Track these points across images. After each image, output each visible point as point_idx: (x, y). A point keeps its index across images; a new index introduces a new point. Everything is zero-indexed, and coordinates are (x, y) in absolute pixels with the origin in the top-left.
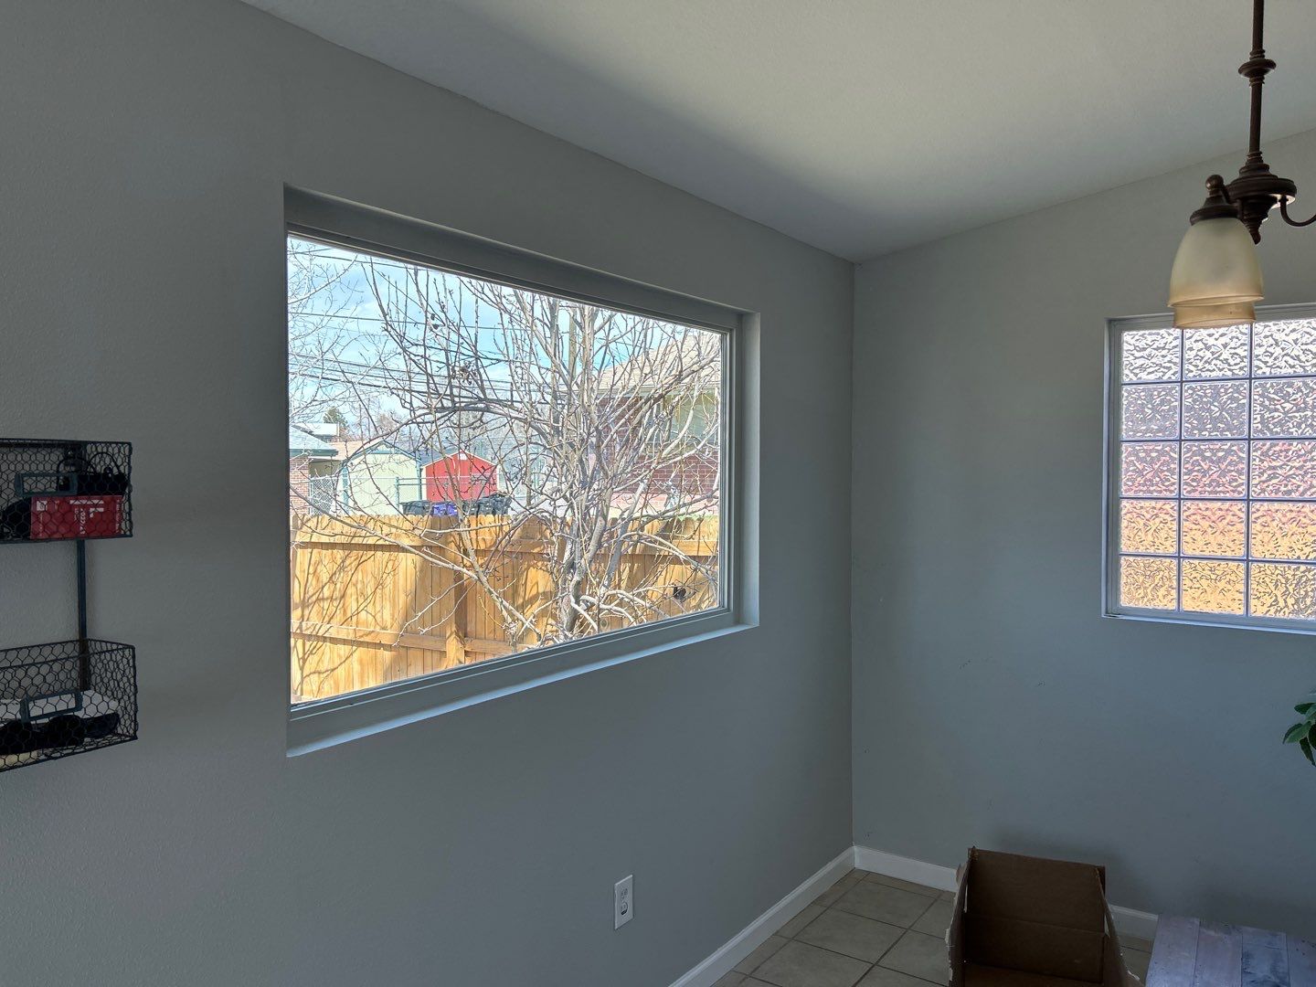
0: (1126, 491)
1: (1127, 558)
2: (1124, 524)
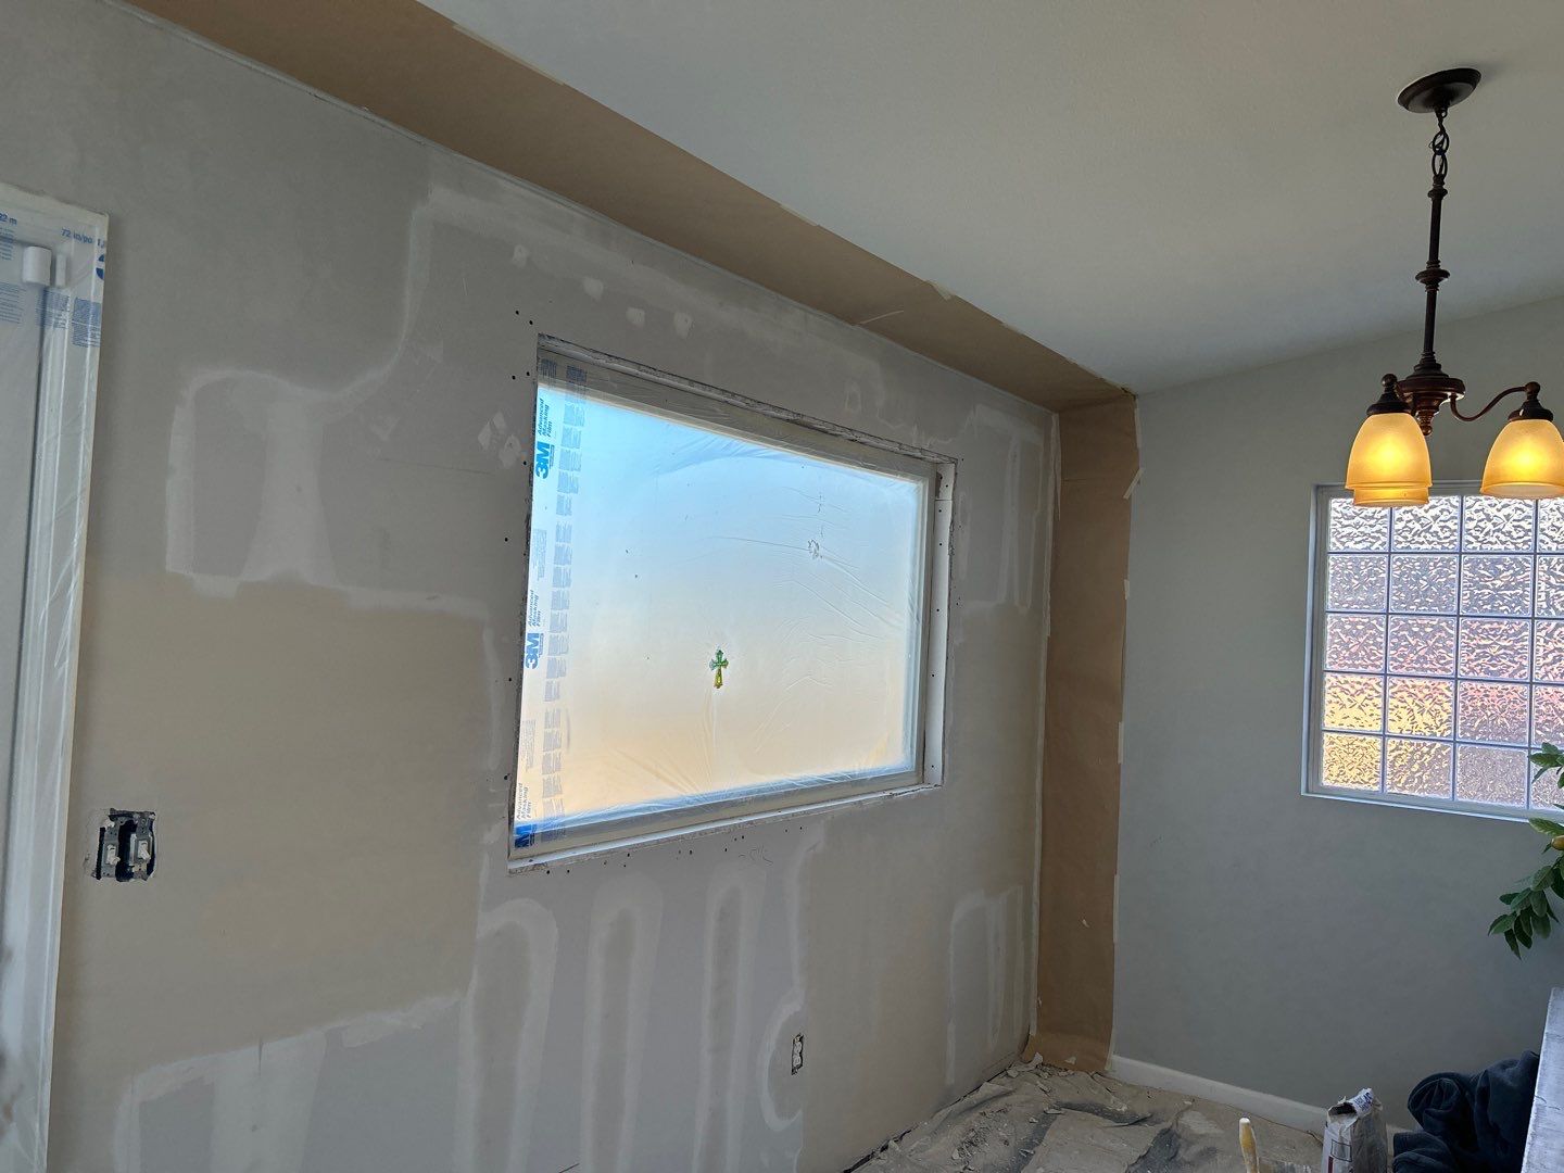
0: (1330, 664)
1: (1329, 734)
2: (1328, 698)
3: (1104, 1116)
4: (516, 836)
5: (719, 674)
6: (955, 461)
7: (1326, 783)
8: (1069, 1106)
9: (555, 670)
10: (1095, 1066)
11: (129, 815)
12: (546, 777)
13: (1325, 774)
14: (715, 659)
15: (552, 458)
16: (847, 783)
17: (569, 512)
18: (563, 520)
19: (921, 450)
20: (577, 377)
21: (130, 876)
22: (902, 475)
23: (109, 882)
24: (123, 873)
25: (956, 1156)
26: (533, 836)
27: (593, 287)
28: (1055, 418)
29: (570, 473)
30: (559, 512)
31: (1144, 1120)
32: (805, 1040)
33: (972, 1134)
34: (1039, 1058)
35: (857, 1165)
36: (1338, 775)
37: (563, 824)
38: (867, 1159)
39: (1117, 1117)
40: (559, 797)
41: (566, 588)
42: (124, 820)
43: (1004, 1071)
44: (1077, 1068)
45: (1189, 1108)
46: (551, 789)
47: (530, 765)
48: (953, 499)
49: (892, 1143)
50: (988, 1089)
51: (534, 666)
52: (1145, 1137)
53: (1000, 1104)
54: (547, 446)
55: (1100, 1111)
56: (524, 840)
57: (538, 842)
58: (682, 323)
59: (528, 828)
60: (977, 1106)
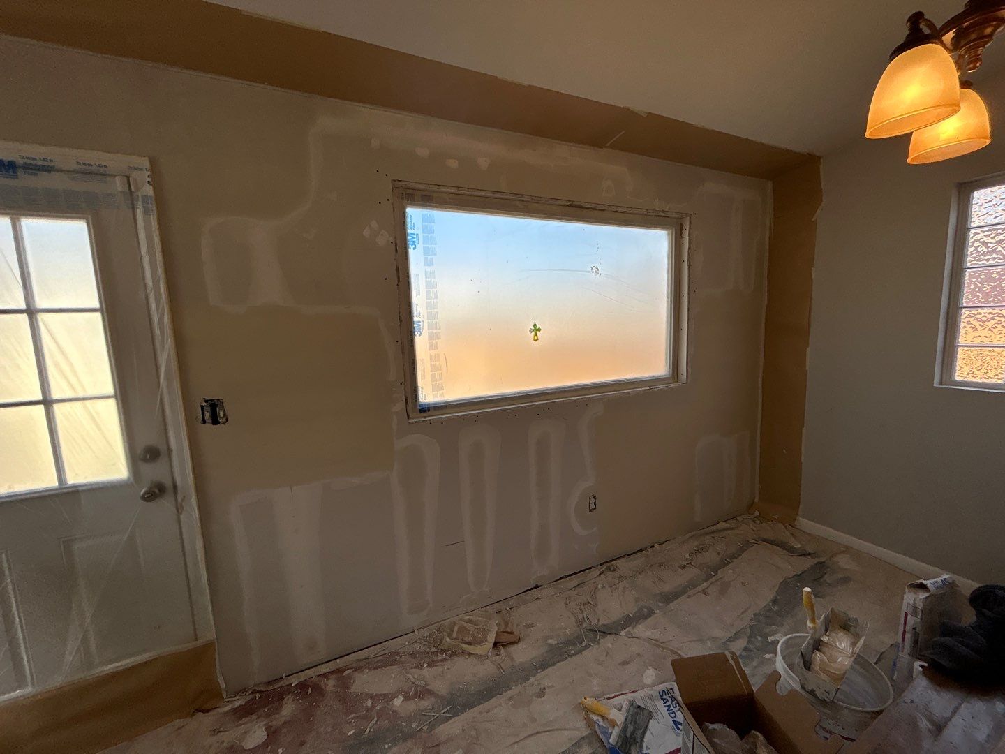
0: (967, 303)
1: (962, 348)
2: (962, 325)
3: (784, 549)
4: (419, 408)
5: (536, 335)
6: (690, 216)
7: (957, 379)
8: (765, 540)
9: (431, 336)
10: (789, 521)
11: (213, 400)
12: (434, 383)
13: (958, 373)
14: (532, 328)
15: (418, 240)
16: (624, 384)
17: (432, 264)
18: (428, 269)
19: (663, 211)
20: (428, 199)
21: (219, 423)
22: (655, 227)
23: (209, 426)
24: (215, 421)
25: (687, 556)
26: (429, 408)
27: (423, 152)
28: (770, 184)
29: (430, 246)
30: (426, 264)
31: (809, 554)
32: (597, 498)
33: (701, 547)
34: (757, 513)
35: (634, 553)
36: (968, 374)
38: (642, 550)
39: (792, 551)
40: (441, 392)
41: (435, 300)
42: (211, 402)
43: (735, 518)
44: (778, 521)
45: (843, 552)
46: (435, 388)
47: (424, 377)
48: (689, 236)
49: (656, 545)
50: (722, 525)
51: (420, 335)
52: (807, 563)
53: (726, 533)
54: (414, 234)
55: (784, 546)
56: (425, 409)
57: (431, 411)
58: (483, 163)
59: (425, 404)
60: (711, 533)
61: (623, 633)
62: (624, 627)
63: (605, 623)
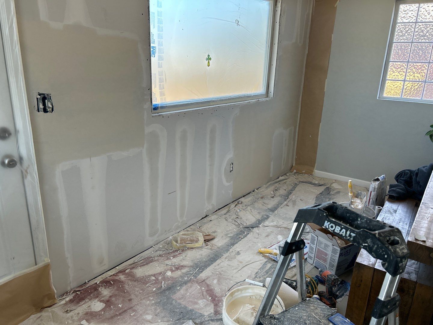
0: (392, 59)
1: (388, 81)
2: (389, 70)
4: (153, 107)
5: (209, 62)
7: (385, 95)
8: (302, 182)
9: (161, 58)
10: (310, 173)
11: (44, 94)
12: (160, 91)
13: (385, 93)
14: (207, 57)
16: (246, 97)
17: (161, 7)
18: (160, 9)
21: (47, 112)
23: (42, 113)
24: (45, 111)
25: (272, 193)
26: (158, 107)
30: (158, 6)
31: (322, 185)
32: (233, 164)
33: (276, 188)
34: (295, 171)
35: (247, 195)
37: (166, 104)
38: (249, 193)
39: (315, 184)
40: (164, 97)
41: (162, 32)
42: (43, 96)
43: (285, 174)
44: (305, 173)
45: (334, 182)
46: (162, 94)
47: (155, 87)
48: (281, 7)
49: (256, 190)
50: (281, 178)
51: (154, 57)
52: (322, 189)
53: (284, 181)
55: (311, 183)
56: (156, 108)
57: (159, 109)
59: (156, 105)
60: (278, 182)
61: (260, 226)
62: (260, 223)
63: (250, 224)
